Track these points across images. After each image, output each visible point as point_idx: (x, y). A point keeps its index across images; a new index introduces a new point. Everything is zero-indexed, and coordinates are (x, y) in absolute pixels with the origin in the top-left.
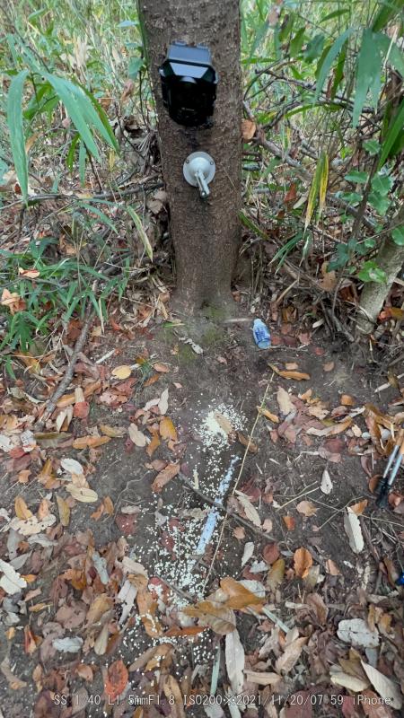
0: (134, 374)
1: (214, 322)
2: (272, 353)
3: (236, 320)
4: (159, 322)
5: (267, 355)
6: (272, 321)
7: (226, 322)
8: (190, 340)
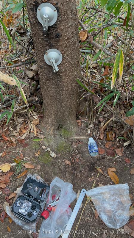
0: (12, 170)
1: (65, 138)
2: (99, 159)
3: (78, 137)
4: (31, 137)
5: (95, 161)
6: (100, 139)
7: (72, 138)
8: (49, 149)
